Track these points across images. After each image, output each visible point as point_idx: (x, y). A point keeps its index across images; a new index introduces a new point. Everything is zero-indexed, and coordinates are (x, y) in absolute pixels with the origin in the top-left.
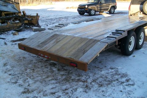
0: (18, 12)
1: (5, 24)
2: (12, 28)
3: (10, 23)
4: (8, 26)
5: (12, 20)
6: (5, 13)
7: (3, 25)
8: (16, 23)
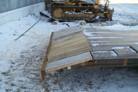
0: (95, 4)
1: (78, 13)
2: (84, 18)
3: (83, 13)
4: (80, 16)
5: (85, 11)
6: (82, 3)
7: (76, 13)
8: (88, 14)
